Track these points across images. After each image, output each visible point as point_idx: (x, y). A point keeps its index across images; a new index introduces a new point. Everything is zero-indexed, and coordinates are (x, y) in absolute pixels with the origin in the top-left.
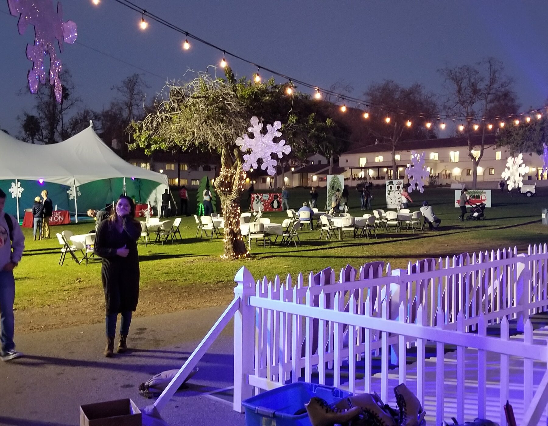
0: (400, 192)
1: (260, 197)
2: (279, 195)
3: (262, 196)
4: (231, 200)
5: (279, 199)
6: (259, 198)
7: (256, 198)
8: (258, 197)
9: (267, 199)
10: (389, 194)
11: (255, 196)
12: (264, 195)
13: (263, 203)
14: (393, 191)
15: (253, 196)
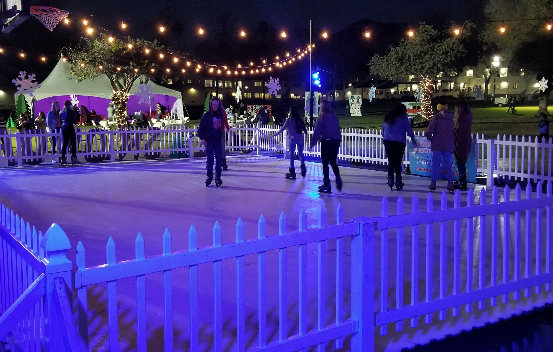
0: (359, 104)
1: (254, 107)
2: (268, 106)
3: (255, 107)
4: (118, 108)
5: (268, 109)
6: (253, 109)
7: (251, 108)
8: (252, 107)
9: (259, 109)
10: (352, 106)
11: (250, 106)
12: (256, 106)
13: (256, 112)
14: (354, 103)
15: (248, 107)
